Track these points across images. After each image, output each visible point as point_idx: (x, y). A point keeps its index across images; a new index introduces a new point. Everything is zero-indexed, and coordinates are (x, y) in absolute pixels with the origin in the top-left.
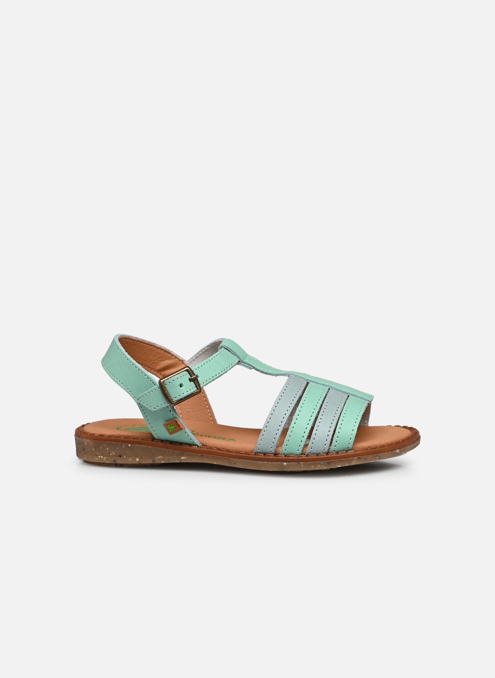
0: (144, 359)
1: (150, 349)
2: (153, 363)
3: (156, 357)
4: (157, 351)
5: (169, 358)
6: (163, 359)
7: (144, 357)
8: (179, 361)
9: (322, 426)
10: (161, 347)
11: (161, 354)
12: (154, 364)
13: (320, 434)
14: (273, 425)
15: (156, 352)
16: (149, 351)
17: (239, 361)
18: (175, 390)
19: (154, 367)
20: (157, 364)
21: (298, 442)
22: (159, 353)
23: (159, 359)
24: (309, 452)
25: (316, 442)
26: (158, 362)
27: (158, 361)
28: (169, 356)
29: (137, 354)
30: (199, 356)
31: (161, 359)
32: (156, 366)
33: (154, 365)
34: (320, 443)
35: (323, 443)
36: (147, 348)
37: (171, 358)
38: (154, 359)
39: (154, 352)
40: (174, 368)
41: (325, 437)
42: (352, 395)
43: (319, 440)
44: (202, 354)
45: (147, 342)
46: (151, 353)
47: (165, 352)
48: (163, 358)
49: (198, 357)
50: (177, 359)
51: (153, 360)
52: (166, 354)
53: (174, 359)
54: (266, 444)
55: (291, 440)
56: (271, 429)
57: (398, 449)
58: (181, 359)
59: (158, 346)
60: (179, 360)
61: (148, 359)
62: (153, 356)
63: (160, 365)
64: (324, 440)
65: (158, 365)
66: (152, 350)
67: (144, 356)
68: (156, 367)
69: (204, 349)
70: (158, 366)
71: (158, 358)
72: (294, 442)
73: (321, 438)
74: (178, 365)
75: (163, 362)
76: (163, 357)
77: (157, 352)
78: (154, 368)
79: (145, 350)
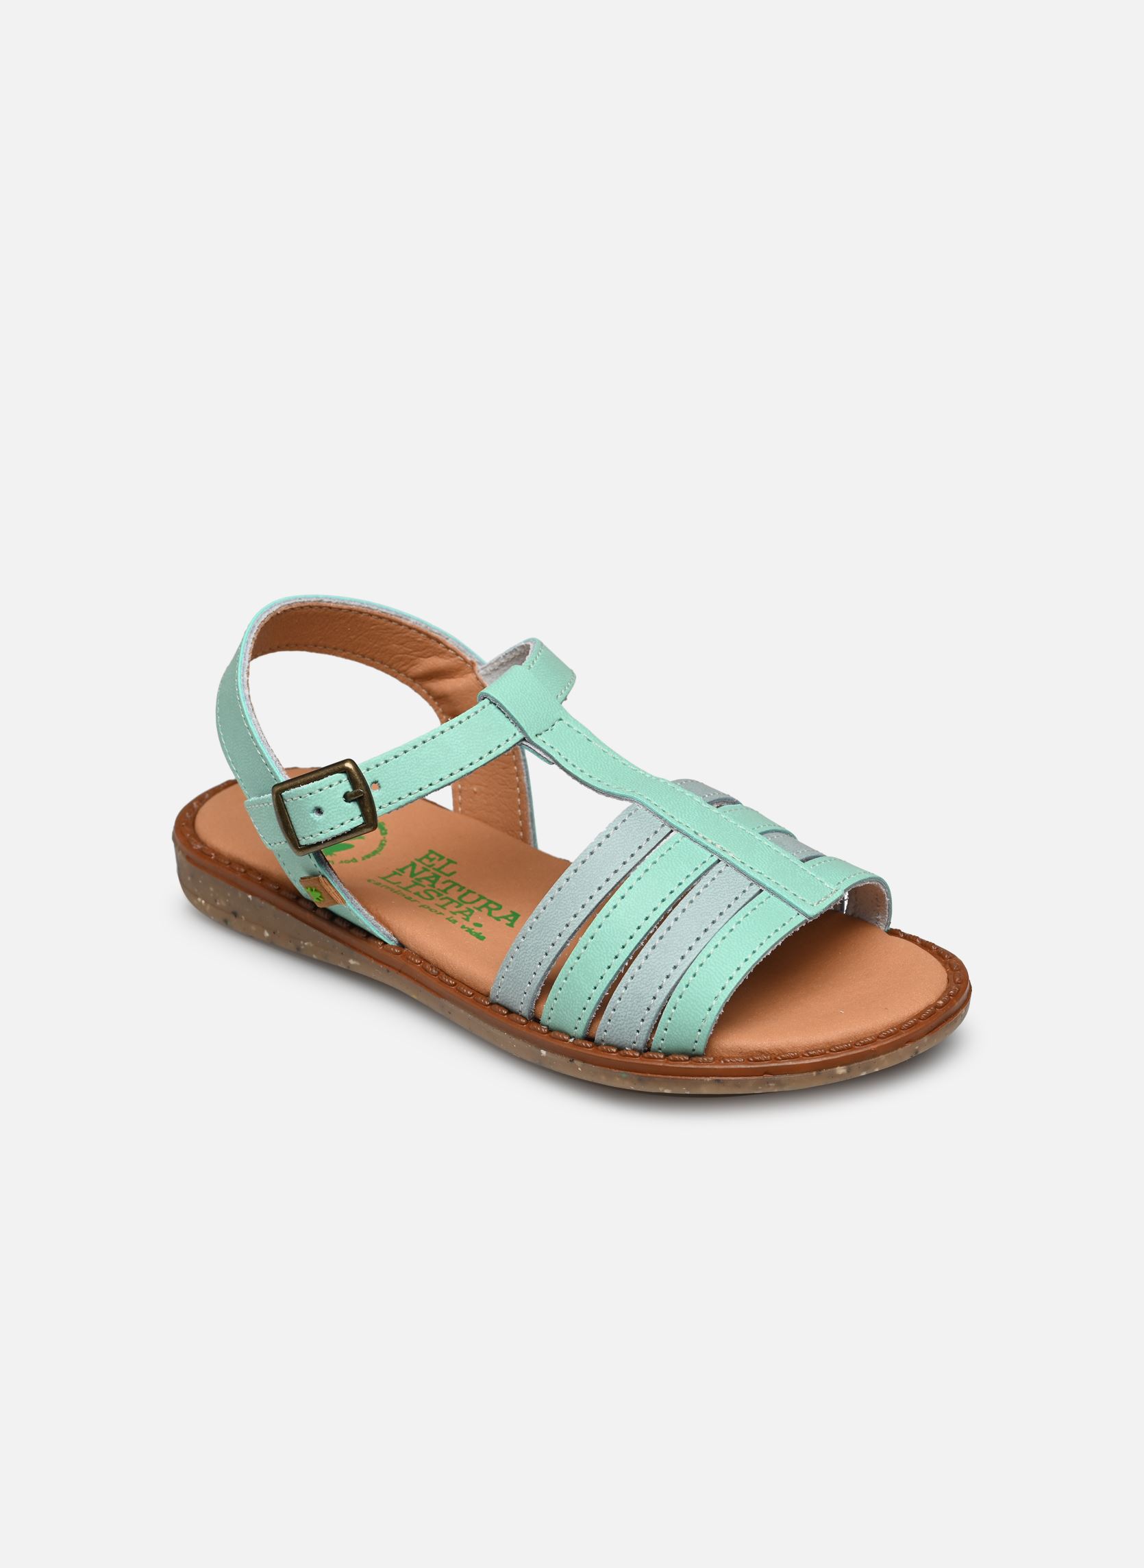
0: (376, 648)
1: (388, 628)
2: (401, 659)
3: (406, 647)
4: (407, 634)
5: (440, 653)
6: (424, 654)
7: (376, 645)
8: (464, 663)
9: (640, 979)
10: (417, 626)
11: (419, 641)
12: (402, 663)
13: (630, 1000)
14: (532, 948)
15: (404, 635)
16: (385, 631)
17: (524, 739)
18: (302, 820)
19: (404, 668)
20: (411, 663)
21: (576, 1010)
22: (414, 640)
23: (415, 651)
24: (600, 1039)
25: (616, 1020)
26: (412, 659)
27: (412, 657)
28: (439, 649)
29: (352, 637)
30: (508, 662)
31: (419, 652)
32: (408, 666)
33: (403, 665)
34: (625, 1025)
35: (632, 1025)
36: (378, 626)
37: (443, 653)
38: (402, 650)
39: (400, 635)
40: (453, 677)
41: (641, 1012)
42: (769, 890)
43: (625, 1017)
44: (513, 659)
45: (376, 612)
46: (393, 638)
47: (428, 639)
48: (424, 651)
49: (504, 666)
50: (459, 657)
51: (400, 654)
52: (432, 643)
53: (451, 657)
54: (511, 991)
55: (560, 1000)
56: (527, 958)
57: (841, 1066)
58: (469, 659)
59: (409, 623)
60: (465, 661)
61: (387, 650)
62: (398, 644)
63: (418, 665)
64: (636, 1019)
65: (413, 665)
66: (394, 631)
67: (375, 643)
68: (408, 669)
69: (515, 650)
70: (414, 667)
71: (411, 650)
72: (568, 1006)
73: (630, 1012)
74: (462, 672)
75: (426, 660)
76: (424, 649)
77: (408, 637)
78: (405, 671)
79: (373, 630)
